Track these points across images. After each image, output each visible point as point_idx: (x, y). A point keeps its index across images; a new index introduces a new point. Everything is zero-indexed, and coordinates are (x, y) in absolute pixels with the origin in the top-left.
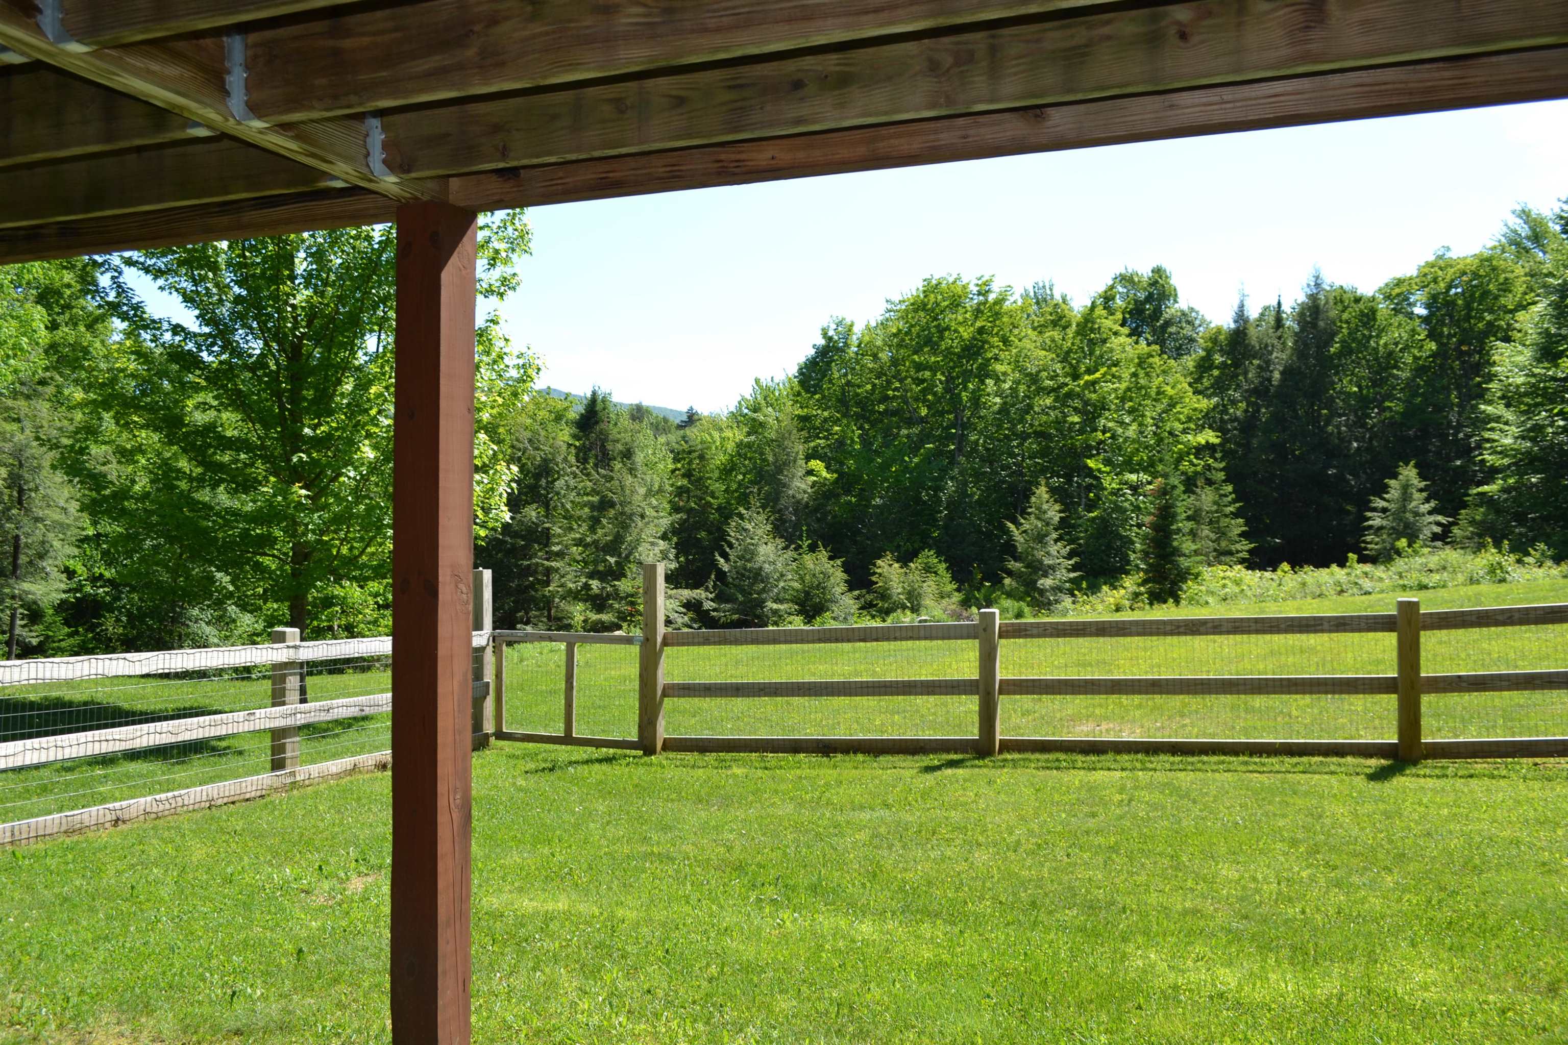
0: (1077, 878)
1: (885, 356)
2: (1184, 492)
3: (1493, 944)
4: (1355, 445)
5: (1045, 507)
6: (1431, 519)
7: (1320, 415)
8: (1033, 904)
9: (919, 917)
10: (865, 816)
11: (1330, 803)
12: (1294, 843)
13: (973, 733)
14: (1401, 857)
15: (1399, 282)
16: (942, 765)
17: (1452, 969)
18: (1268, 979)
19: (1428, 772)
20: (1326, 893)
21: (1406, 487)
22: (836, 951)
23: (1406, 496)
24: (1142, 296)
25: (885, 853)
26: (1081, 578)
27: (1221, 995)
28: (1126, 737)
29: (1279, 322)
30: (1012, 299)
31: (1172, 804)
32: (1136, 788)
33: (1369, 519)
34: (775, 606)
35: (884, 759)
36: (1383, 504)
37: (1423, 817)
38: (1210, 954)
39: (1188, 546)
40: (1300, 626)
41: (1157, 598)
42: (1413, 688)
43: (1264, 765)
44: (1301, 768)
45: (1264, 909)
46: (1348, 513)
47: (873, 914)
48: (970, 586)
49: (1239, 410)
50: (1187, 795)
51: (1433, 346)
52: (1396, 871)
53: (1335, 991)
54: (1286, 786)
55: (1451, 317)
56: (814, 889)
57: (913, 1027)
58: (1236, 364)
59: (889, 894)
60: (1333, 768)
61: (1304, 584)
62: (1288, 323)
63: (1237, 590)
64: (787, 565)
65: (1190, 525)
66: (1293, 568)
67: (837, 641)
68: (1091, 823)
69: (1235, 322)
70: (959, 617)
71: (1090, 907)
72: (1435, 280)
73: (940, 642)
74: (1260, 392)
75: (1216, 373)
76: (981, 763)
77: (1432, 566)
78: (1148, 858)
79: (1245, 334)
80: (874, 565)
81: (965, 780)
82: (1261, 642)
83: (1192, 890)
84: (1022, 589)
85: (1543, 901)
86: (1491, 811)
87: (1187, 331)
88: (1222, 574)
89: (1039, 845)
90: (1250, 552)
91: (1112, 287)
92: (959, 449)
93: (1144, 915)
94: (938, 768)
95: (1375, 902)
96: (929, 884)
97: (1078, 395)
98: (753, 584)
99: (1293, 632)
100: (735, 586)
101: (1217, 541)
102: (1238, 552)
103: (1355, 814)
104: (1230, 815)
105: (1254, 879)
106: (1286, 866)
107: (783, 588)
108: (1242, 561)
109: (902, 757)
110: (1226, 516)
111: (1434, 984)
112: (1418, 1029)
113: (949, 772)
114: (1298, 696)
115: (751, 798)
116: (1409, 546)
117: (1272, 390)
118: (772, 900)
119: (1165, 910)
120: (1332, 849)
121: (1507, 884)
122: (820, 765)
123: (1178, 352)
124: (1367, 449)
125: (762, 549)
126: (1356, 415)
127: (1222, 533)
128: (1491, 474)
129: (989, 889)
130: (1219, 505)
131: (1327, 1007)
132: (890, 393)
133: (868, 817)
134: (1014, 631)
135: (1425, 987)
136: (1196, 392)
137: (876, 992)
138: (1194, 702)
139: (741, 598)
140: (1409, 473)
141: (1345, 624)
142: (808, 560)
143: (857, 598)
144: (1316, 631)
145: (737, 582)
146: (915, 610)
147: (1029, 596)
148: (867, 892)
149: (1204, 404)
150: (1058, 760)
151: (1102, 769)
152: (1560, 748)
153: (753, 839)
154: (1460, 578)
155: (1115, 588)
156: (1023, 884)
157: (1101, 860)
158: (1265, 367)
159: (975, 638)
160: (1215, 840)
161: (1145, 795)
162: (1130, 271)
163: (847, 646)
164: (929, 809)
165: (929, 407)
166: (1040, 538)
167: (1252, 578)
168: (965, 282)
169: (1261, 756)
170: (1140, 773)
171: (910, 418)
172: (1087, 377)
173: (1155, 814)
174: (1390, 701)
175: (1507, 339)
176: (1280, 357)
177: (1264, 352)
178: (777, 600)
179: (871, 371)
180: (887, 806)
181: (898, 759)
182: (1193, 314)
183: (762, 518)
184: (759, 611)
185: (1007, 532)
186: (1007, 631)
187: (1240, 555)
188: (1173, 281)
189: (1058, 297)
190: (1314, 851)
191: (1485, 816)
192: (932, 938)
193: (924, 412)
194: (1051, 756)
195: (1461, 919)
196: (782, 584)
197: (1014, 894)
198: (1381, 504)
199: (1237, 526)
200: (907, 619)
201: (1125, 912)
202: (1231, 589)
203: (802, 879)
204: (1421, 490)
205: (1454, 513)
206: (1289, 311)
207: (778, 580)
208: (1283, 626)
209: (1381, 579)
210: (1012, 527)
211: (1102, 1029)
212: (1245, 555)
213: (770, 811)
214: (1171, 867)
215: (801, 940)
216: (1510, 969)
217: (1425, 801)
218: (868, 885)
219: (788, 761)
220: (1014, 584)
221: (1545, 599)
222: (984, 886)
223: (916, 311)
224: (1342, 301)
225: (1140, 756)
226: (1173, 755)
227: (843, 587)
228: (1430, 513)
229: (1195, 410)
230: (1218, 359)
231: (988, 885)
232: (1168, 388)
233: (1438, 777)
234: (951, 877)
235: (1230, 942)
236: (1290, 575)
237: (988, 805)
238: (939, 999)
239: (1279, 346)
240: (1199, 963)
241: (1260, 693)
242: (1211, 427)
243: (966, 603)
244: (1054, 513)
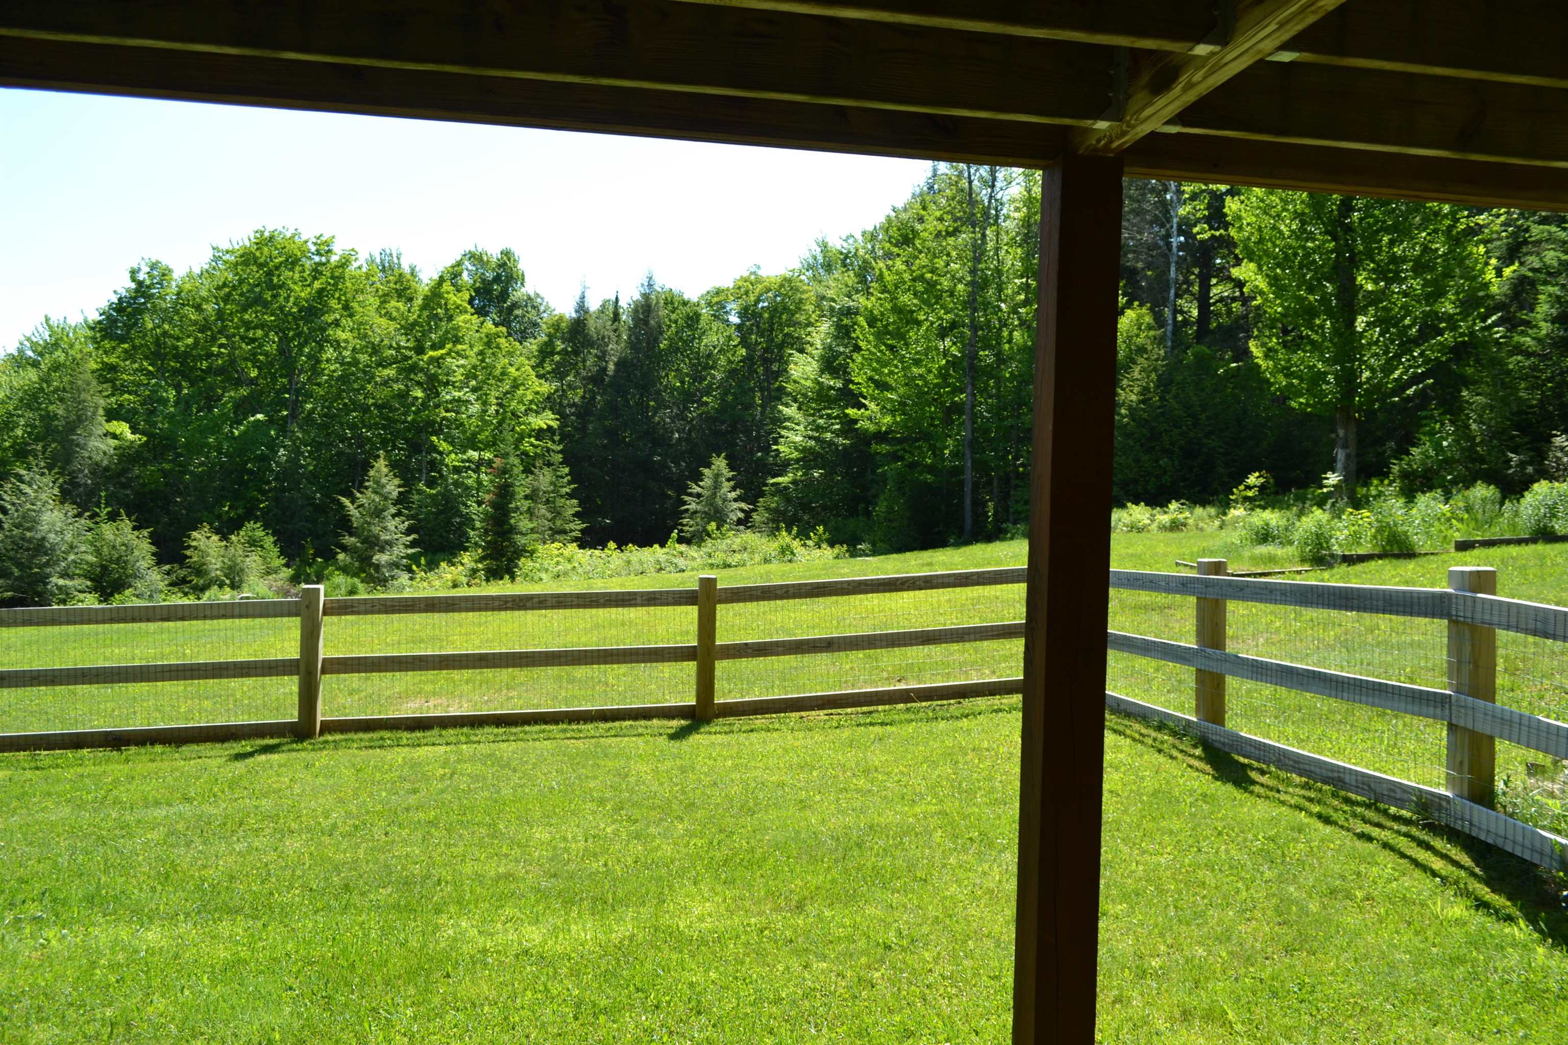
0: (394, 856)
1: (210, 308)
2: (523, 472)
3: (758, 874)
4: (677, 435)
5: (384, 480)
6: (735, 505)
7: (648, 406)
8: (347, 886)
9: (217, 915)
10: (160, 813)
11: (636, 762)
12: (602, 802)
13: (292, 715)
14: (691, 806)
15: (718, 292)
16: (256, 751)
17: (725, 900)
18: (569, 930)
19: (718, 729)
20: (627, 845)
21: (717, 476)
22: (113, 967)
23: (717, 486)
24: (490, 275)
25: (182, 851)
26: (420, 554)
27: (526, 952)
28: (454, 711)
29: (616, 317)
30: (355, 265)
31: (493, 774)
32: (459, 761)
33: (685, 503)
34: (61, 582)
35: (186, 749)
36: (699, 490)
37: (711, 769)
38: (518, 914)
39: (525, 524)
40: (616, 601)
41: (493, 574)
42: (709, 654)
43: (580, 731)
44: (613, 732)
45: (572, 867)
46: (669, 497)
47: (162, 919)
48: (301, 561)
49: (576, 396)
50: (508, 765)
51: (743, 352)
52: (686, 819)
53: (627, 934)
54: (599, 750)
55: (758, 327)
56: (90, 900)
57: (202, 1034)
58: (576, 353)
59: (183, 895)
60: (640, 730)
61: (629, 562)
62: (624, 317)
63: (569, 566)
64: (79, 535)
65: (527, 504)
66: (619, 548)
67: (133, 620)
68: (412, 800)
69: (576, 311)
70: (287, 593)
71: (406, 883)
72: (747, 293)
73: (263, 620)
74: (597, 379)
75: (557, 358)
76: (300, 746)
77: (735, 547)
78: (466, 828)
79: (585, 325)
80: (189, 537)
81: (280, 766)
82: (587, 616)
83: (506, 856)
84: (357, 564)
85: (798, 833)
86: (765, 760)
87: (532, 315)
88: (556, 552)
89: (356, 827)
90: (582, 531)
91: (459, 264)
92: (293, 416)
93: (457, 885)
94: (251, 754)
95: (667, 849)
96: (232, 878)
97: (422, 370)
98: (33, 557)
99: (610, 606)
100: (10, 558)
101: (552, 520)
102: (571, 531)
103: (656, 771)
104: (547, 780)
105: (565, 839)
106: (594, 824)
107: (74, 562)
108: (576, 540)
109: (208, 745)
110: (562, 496)
111: (710, 915)
112: (694, 956)
113: (263, 758)
114: (615, 666)
115: (14, 804)
116: (718, 529)
117: (607, 379)
118: (35, 919)
119: (479, 878)
120: (635, 804)
121: (772, 821)
122: (108, 761)
123: (523, 336)
124: (687, 440)
125: (46, 517)
126: (679, 408)
127: (557, 513)
128: (782, 467)
129: (300, 877)
130: (555, 486)
131: (620, 949)
132: (215, 349)
133: (164, 813)
134: (340, 608)
135: (701, 919)
136: (539, 376)
137: (160, 1003)
138: (520, 674)
139: (16, 572)
140: (720, 463)
141: (655, 599)
142: (108, 530)
143: (168, 573)
144: (630, 605)
145: (12, 553)
146: (234, 586)
147: (364, 572)
148: (158, 895)
149: (546, 388)
150: (382, 739)
151: (426, 745)
152: (820, 702)
153: (14, 850)
154: (757, 558)
155: (453, 565)
156: (337, 869)
157: (419, 834)
158: (602, 357)
159: (297, 615)
160: (530, 806)
161: (468, 768)
162: (480, 250)
163: (152, 626)
164: (236, 799)
165: (259, 368)
166: (378, 513)
167: (584, 556)
168: (304, 238)
169: (578, 723)
170: (464, 746)
171: (239, 379)
172: (431, 353)
173: (477, 785)
174: (690, 668)
175: (801, 351)
176: (616, 350)
177: (601, 343)
178: (65, 575)
179: (195, 323)
180: (187, 799)
181: (204, 749)
182: (539, 300)
183: (47, 480)
184: (40, 588)
185: (342, 506)
186: (332, 608)
187: (574, 534)
188: (521, 266)
189: (406, 269)
190: (618, 808)
191: (761, 764)
192: (231, 936)
193: (254, 374)
194: (376, 735)
195: (735, 855)
196: (72, 557)
197: (326, 879)
198: (696, 489)
199: (571, 507)
200: (226, 596)
201: (439, 884)
202: (565, 566)
203: (76, 891)
204: (729, 480)
205: (754, 502)
206: (625, 306)
207: (67, 553)
208: (602, 601)
209: (694, 559)
210: (346, 501)
211: (408, 1002)
212: (577, 534)
213: (40, 816)
214: (488, 835)
215: (69, 959)
216: (770, 894)
217: (714, 754)
218: (159, 888)
219: (67, 758)
220: (348, 559)
221: (818, 576)
222: (293, 875)
223: (246, 263)
224: (672, 303)
225: (465, 730)
226: (497, 727)
227: (149, 561)
228: (735, 500)
229: (537, 393)
230: (559, 345)
231: (299, 872)
232: (512, 370)
233: (726, 733)
234: (257, 869)
235: (538, 902)
236: (617, 553)
237: (303, 791)
238: (234, 1000)
239: (615, 339)
240: (508, 925)
241: (580, 664)
242: (551, 409)
243: (295, 580)
244: (393, 487)
